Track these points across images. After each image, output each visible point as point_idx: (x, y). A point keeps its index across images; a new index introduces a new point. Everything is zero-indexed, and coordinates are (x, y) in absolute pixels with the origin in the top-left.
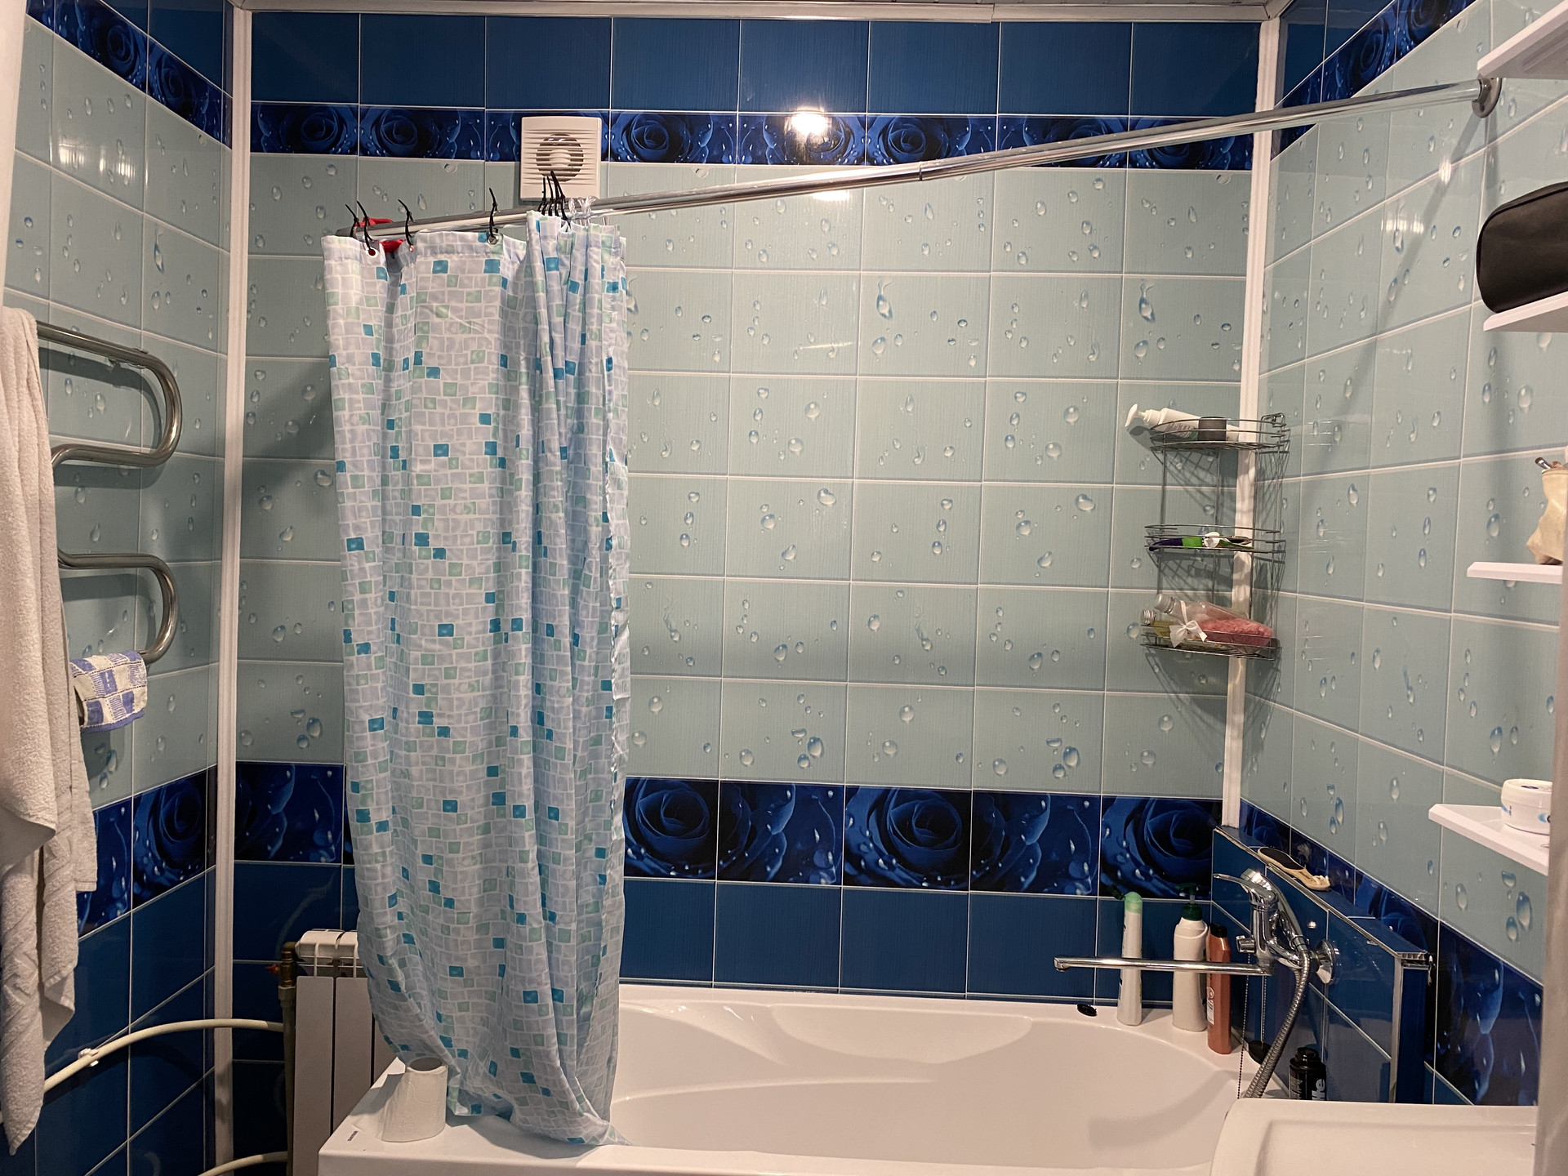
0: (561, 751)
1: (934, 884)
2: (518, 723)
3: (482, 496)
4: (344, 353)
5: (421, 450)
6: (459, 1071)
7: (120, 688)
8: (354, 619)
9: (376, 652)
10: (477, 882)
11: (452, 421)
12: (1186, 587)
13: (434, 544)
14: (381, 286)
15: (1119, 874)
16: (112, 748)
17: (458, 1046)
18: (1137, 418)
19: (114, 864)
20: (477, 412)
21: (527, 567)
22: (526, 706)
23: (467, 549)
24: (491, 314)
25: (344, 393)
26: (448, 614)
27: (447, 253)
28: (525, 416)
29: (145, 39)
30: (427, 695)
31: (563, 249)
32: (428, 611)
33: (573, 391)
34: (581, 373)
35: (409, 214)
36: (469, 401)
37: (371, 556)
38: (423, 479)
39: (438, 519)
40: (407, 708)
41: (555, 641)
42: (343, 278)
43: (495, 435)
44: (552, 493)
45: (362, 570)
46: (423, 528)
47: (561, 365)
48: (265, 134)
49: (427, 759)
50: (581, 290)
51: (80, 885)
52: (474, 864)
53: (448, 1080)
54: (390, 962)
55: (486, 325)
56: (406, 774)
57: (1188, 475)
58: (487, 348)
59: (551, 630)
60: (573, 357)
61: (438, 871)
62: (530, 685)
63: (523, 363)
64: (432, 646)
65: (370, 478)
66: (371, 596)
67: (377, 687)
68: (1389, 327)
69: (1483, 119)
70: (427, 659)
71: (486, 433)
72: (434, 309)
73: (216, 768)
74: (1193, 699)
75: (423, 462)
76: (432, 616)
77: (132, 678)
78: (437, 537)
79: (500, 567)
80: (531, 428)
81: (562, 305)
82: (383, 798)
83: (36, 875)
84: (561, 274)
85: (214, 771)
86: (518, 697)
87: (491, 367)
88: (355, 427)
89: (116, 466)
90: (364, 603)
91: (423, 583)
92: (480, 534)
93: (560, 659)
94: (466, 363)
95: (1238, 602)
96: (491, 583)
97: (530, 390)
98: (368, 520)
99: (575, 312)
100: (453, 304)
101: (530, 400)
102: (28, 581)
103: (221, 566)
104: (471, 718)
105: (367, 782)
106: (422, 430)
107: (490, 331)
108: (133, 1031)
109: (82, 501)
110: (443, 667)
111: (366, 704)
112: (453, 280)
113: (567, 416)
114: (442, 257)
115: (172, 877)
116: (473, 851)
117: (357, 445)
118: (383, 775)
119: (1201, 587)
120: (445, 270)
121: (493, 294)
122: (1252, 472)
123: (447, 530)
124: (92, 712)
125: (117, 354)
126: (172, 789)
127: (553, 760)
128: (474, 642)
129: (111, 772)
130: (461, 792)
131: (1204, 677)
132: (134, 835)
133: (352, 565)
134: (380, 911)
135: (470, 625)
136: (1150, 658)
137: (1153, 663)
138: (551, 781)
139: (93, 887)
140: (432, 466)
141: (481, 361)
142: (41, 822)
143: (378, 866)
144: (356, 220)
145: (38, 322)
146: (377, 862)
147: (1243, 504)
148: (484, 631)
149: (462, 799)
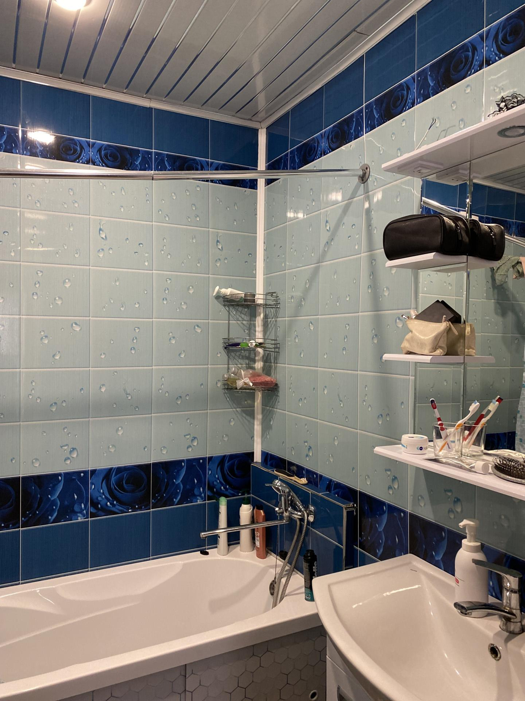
1: (134, 510)
12: (238, 363)
15: (215, 490)
18: (218, 292)
57: (238, 316)
68: (325, 260)
69: (363, 184)
74: (242, 410)
95: (258, 368)
119: (244, 363)
122: (262, 316)
131: (246, 400)
136: (225, 395)
137: (227, 396)
147: (259, 328)
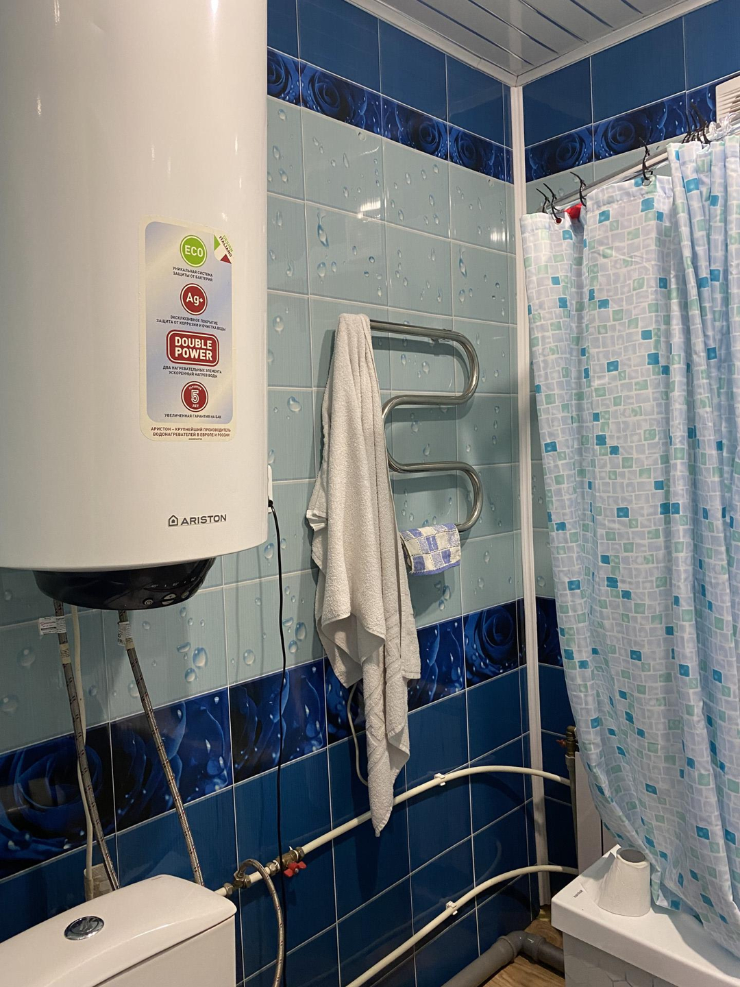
0: (720, 621)
2: (679, 594)
3: (647, 400)
4: (537, 302)
5: (597, 369)
6: (659, 870)
7: (440, 548)
8: (553, 504)
9: (570, 530)
10: (663, 720)
11: (620, 341)
13: (610, 443)
14: (567, 246)
16: (446, 585)
17: (659, 848)
19: (452, 658)
20: (640, 330)
21: (682, 458)
22: (686, 579)
23: (636, 446)
24: (648, 246)
25: (538, 333)
26: (624, 499)
27: (609, 203)
28: (676, 326)
29: (445, 126)
30: (612, 564)
31: (701, 169)
32: (608, 497)
33: (718, 296)
34: (726, 278)
35: (582, 182)
36: (633, 322)
37: (563, 455)
38: (600, 392)
39: (612, 423)
40: (598, 573)
41: (709, 522)
42: (535, 245)
43: (656, 348)
44: (699, 390)
45: (556, 466)
46: (601, 431)
47: (704, 273)
48: (535, 168)
49: (616, 615)
50: (720, 202)
51: (407, 674)
52: (660, 705)
53: (651, 875)
54: (595, 770)
55: (644, 256)
56: (601, 626)
58: (646, 275)
59: (706, 513)
60: (717, 265)
61: (631, 706)
62: (689, 561)
63: (673, 280)
64: (613, 525)
65: (561, 396)
66: (565, 486)
67: (572, 557)
70: (610, 536)
71: (649, 347)
72: (601, 253)
73: (523, 600)
75: (599, 378)
76: (611, 501)
77: (450, 540)
78: (611, 437)
79: (666, 459)
80: (682, 336)
81: (704, 220)
82: (583, 643)
83: (381, 665)
84: (701, 193)
85: (521, 603)
86: (678, 571)
87: (650, 290)
88: (546, 358)
89: (438, 406)
90: (559, 492)
91: (603, 474)
92: (647, 432)
93: (715, 539)
94: (629, 291)
96: (659, 472)
97: (680, 303)
98: (559, 428)
99: (717, 223)
100: (617, 244)
101: (681, 311)
102: (366, 482)
103: (519, 465)
104: (648, 585)
105: (570, 629)
106: (598, 353)
107: (648, 260)
108: (472, 766)
109: (416, 430)
110: (622, 542)
111: (564, 569)
112: (615, 224)
113: (714, 320)
114: (604, 208)
115: (493, 669)
116: (657, 694)
117: (549, 371)
118: (581, 625)
120: (607, 218)
121: (650, 227)
123: (619, 431)
124: (417, 563)
125: (436, 335)
126: (490, 613)
127: (714, 629)
128: (646, 523)
129: (446, 600)
130: (644, 646)
132: (465, 641)
133: (549, 463)
134: (585, 730)
135: (642, 508)
138: (714, 649)
139: (418, 676)
140: (606, 380)
141: (641, 287)
142: (375, 633)
143: (582, 695)
144: (546, 199)
145: (371, 321)
146: (581, 691)
148: (655, 514)
149: (645, 651)
